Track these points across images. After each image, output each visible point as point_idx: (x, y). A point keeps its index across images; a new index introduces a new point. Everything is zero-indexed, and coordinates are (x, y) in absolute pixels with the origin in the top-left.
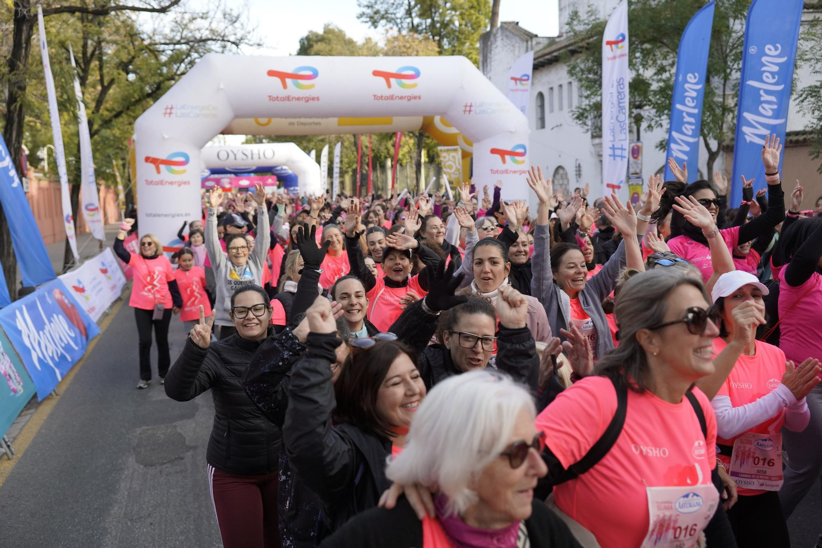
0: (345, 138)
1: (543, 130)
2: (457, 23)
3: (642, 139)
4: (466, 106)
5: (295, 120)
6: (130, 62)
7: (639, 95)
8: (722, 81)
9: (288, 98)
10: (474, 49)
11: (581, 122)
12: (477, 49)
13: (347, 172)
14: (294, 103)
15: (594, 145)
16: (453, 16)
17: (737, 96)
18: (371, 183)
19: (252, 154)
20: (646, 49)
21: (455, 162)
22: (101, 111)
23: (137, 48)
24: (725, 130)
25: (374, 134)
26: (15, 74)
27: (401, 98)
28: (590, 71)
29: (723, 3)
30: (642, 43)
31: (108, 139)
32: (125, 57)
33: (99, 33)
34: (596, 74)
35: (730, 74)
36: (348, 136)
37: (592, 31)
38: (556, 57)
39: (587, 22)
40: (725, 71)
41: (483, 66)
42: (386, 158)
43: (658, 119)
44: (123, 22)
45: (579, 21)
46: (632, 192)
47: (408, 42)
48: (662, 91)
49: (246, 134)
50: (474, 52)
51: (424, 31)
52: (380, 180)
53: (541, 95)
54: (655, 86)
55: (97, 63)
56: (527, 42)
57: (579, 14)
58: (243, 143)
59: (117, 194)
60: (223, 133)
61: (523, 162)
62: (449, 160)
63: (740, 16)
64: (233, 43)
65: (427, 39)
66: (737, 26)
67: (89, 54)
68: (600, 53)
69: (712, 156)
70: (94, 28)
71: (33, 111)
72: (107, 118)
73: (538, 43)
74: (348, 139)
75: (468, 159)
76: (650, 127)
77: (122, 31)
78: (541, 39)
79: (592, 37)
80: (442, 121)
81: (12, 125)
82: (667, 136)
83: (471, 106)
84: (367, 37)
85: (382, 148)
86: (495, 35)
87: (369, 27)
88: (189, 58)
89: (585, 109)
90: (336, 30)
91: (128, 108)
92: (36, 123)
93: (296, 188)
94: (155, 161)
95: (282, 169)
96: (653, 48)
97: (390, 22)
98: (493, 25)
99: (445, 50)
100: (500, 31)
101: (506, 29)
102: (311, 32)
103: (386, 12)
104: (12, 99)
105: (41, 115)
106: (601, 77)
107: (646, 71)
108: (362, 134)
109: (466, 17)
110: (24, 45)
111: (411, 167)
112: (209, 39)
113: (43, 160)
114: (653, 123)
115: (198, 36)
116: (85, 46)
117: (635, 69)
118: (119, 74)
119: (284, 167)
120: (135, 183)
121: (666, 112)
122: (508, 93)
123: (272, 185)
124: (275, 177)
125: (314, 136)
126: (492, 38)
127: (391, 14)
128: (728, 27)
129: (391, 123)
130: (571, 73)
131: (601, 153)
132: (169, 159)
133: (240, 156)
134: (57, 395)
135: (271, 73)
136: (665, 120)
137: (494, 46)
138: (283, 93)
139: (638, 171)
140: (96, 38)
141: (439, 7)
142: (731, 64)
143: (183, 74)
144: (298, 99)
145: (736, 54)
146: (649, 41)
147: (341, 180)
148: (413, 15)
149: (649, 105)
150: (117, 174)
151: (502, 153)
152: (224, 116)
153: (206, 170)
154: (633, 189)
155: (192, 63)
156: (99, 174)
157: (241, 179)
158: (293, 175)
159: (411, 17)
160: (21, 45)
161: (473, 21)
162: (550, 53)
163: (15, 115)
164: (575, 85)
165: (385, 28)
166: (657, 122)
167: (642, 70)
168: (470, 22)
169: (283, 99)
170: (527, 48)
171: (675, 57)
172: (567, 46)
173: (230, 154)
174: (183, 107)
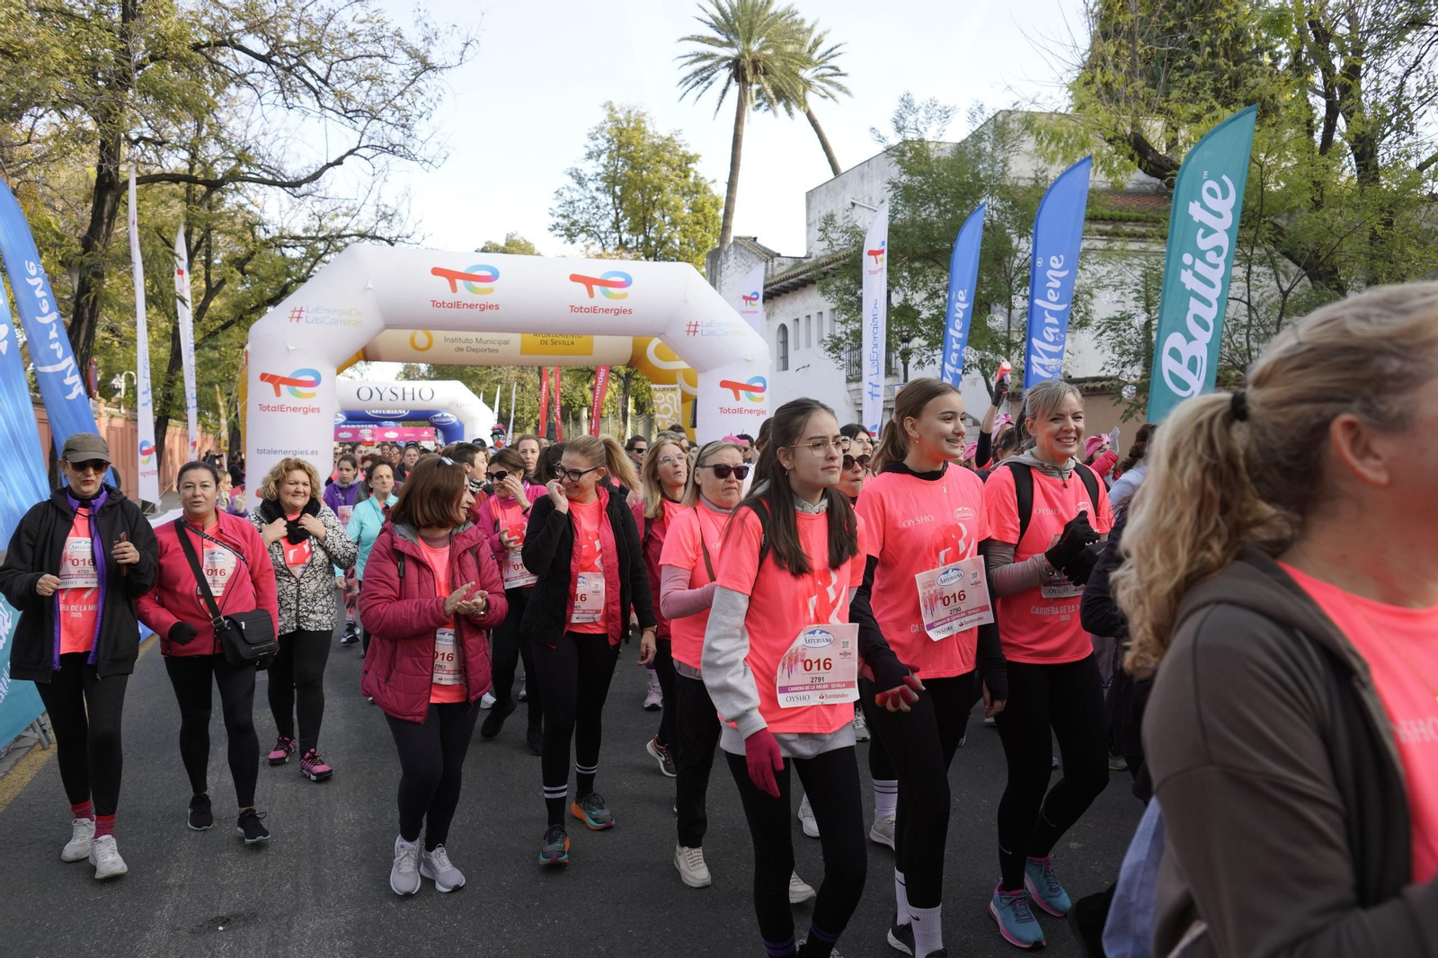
0: (528, 380)
1: (785, 372)
2: (677, 242)
4: (690, 325)
6: (249, 258)
8: (1006, 312)
9: (458, 305)
11: (835, 355)
13: (527, 425)
14: (465, 312)
15: (849, 391)
16: (672, 232)
17: (1026, 326)
20: (914, 269)
21: (672, 405)
22: (204, 319)
23: (258, 242)
25: (568, 372)
26: (90, 256)
27: (606, 311)
28: (847, 291)
29: (1006, 218)
30: (912, 260)
31: (211, 360)
32: (241, 251)
33: (209, 219)
34: (854, 294)
35: (1015, 301)
39: (844, 228)
40: (1009, 298)
42: (581, 407)
43: (930, 353)
48: (934, 320)
51: (635, 250)
53: (783, 328)
54: (925, 314)
55: (204, 258)
56: (767, 261)
61: (762, 399)
62: (665, 401)
63: (1025, 233)
64: (388, 241)
65: (637, 258)
66: (1023, 245)
67: (192, 247)
68: (860, 268)
70: (203, 212)
71: (110, 306)
72: (212, 329)
73: (781, 264)
74: (532, 381)
75: (691, 403)
76: (918, 363)
77: (240, 219)
78: (784, 260)
80: (657, 352)
81: (80, 323)
83: (696, 325)
85: (577, 395)
86: (726, 253)
87: (566, 242)
88: (327, 257)
89: (840, 338)
90: (522, 242)
91: (241, 317)
92: (113, 341)
94: (275, 380)
96: (923, 267)
97: (592, 236)
98: (723, 242)
100: (732, 248)
101: (742, 245)
103: (587, 224)
104: (84, 288)
106: (860, 299)
107: (915, 295)
109: (689, 234)
110: (106, 220)
111: (615, 417)
113: (119, 390)
114: (924, 360)
116: (188, 234)
117: (901, 291)
118: (232, 272)
119: (446, 414)
120: (245, 408)
121: (940, 342)
122: (743, 313)
126: (723, 257)
127: (594, 226)
128: (1010, 246)
129: (591, 354)
130: (824, 293)
131: (859, 401)
132: (293, 377)
133: (387, 395)
135: (437, 272)
136: (938, 354)
137: (725, 266)
138: (450, 297)
140: (204, 227)
141: (655, 219)
142: (1017, 290)
143: (316, 275)
144: (471, 306)
145: (1023, 278)
146: (919, 258)
148: (622, 229)
149: (919, 337)
150: (221, 403)
151: (735, 387)
152: (370, 323)
153: (341, 414)
157: (388, 431)
158: (458, 424)
159: (619, 232)
160: (101, 219)
161: (698, 240)
162: (796, 276)
163: (87, 311)
164: (827, 315)
165: (586, 243)
166: (928, 357)
167: (910, 293)
168: (694, 240)
169: (451, 305)
170: (767, 269)
171: (950, 279)
172: (818, 267)
173: (375, 392)
174: (316, 310)
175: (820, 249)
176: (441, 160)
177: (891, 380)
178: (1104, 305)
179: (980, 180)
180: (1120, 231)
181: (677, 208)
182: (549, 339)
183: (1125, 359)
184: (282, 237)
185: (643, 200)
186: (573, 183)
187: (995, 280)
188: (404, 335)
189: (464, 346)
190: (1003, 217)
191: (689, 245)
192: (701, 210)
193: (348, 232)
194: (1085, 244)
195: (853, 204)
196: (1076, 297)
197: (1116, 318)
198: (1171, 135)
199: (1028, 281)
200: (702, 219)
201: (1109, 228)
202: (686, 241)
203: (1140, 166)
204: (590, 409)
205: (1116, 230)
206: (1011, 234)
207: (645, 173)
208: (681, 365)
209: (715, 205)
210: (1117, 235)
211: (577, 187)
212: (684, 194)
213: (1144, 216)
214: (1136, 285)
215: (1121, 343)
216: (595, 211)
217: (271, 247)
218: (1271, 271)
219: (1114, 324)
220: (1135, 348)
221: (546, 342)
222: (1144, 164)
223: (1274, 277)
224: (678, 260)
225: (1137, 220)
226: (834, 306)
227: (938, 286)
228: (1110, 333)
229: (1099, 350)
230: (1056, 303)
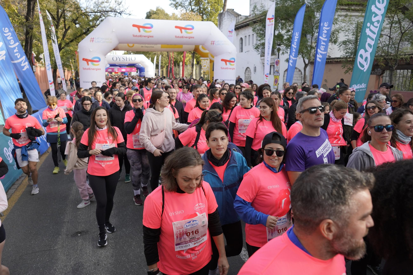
0: (164, 53)
1: (242, 53)
2: (209, 9)
3: (280, 58)
4: (212, 42)
5: (144, 45)
6: (77, 20)
7: (279, 41)
8: (311, 36)
9: (141, 36)
10: (216, 19)
11: (257, 50)
12: (217, 19)
13: (164, 67)
14: (143, 38)
15: (261, 59)
16: (208, 6)
17: (316, 43)
18: (174, 71)
19: (127, 59)
20: (283, 23)
21: (207, 64)
22: (65, 39)
23: (79, 14)
24: (311, 56)
25: (175, 52)
26: (28, 22)
27: (186, 37)
28: (261, 30)
29: (313, 6)
30: (281, 20)
31: (68, 51)
32: (74, 17)
33: (64, 7)
34: (263, 31)
35: (314, 34)
36: (165, 52)
37: (262, 14)
38: (248, 24)
39: (260, 10)
40: (312, 33)
41: (219, 26)
42: (180, 62)
43: (286, 50)
44: (74, 3)
45: (257, 10)
46: (275, 79)
47: (190, 15)
48: (288, 39)
49: (125, 50)
50: (216, 21)
51: (196, 12)
52: (177, 70)
53: (241, 39)
54: (285, 37)
55: (63, 19)
56: (237, 17)
57: (257, 7)
58: (123, 54)
59: (72, 73)
60: (114, 49)
61: (234, 65)
62: (205, 63)
63: (319, 11)
64: (119, 13)
65: (197, 15)
66: (318, 15)
67: (59, 16)
68: (265, 23)
69: (306, 66)
70: (62, 5)
71: (36, 38)
72: (67, 42)
73: (241, 18)
74: (165, 54)
75: (212, 63)
76: (283, 53)
77: (73, 6)
79: (262, 16)
80: (202, 47)
81: (28, 44)
83: (214, 42)
84: (173, 13)
85: (179, 58)
86: (224, 14)
87: (174, 9)
88: (101, 19)
89: (258, 45)
90: (161, 10)
91: (76, 38)
92: (39, 44)
93: (144, 73)
94: (87, 60)
95: (138, 65)
96: (285, 22)
97: (183, 7)
98: (224, 10)
99: (204, 19)
100: (226, 13)
101: (229, 12)
102: (151, 10)
103: (181, 3)
104: (27, 33)
105: (40, 40)
106: (265, 32)
107: (282, 31)
108: (171, 52)
109: (213, 6)
110: (32, 11)
111: (190, 65)
112: (109, 11)
113: (42, 59)
114: (284, 52)
115: (105, 9)
116: (58, 12)
117: (278, 30)
118: (72, 24)
119: (139, 64)
120: (79, 69)
121: (289, 47)
122: (228, 37)
123: (135, 71)
124: (136, 68)
125: (151, 52)
126: (223, 15)
127: (183, 4)
128: (314, 15)
129: (182, 48)
130: (254, 30)
131: (264, 63)
132: (92, 59)
133: (121, 59)
134: (48, 152)
135: (134, 26)
136: (289, 51)
137: (224, 18)
138: (138, 34)
139: (278, 70)
140: (62, 10)
142: (315, 30)
143: (98, 25)
144: (145, 36)
145: (317, 26)
146: (284, 19)
147: (162, 70)
148: (192, 5)
149: (283, 45)
150: (72, 65)
151: (226, 61)
152: (115, 42)
153: (108, 65)
154: (276, 77)
155: (102, 21)
156: (64, 65)
157: (122, 69)
159: (191, 6)
160: (30, 10)
161: (216, 8)
162: (246, 22)
163: (29, 40)
164: (255, 37)
165: (181, 9)
166: (286, 51)
168: (214, 8)
169: (139, 36)
170: (237, 20)
171: (294, 26)
172: (252, 20)
173: (118, 58)
174: (98, 38)
177: (273, 57)
178: (342, 37)
183: (347, 55)
187: (308, 26)
196: (334, 33)
197: (345, 41)
201: (347, 7)
202: (212, 8)
204: (183, 62)
205: (349, 8)
206: (314, 11)
210: (349, 10)
213: (359, 3)
214: (353, 30)
215: (347, 49)
219: (345, 43)
220: (351, 51)
225: (356, 5)
227: (290, 28)
228: (344, 46)
229: (340, 51)
230: (325, 38)
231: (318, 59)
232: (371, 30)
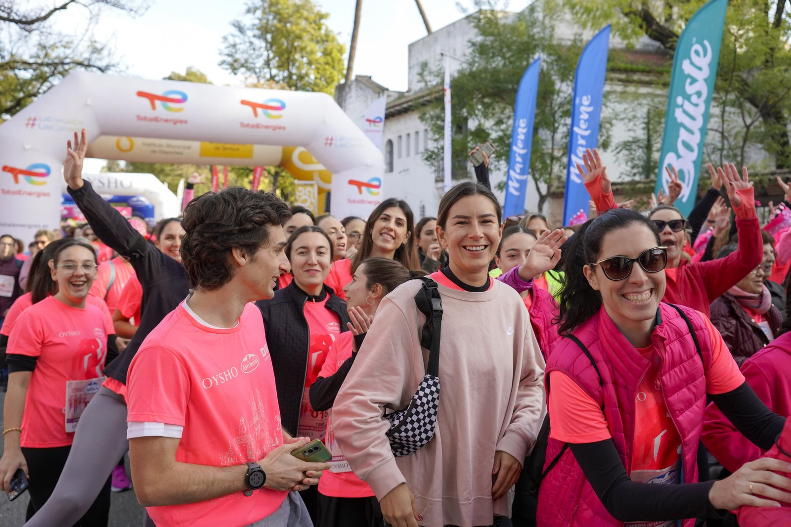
1: (391, 174)
2: (312, 77)
4: (327, 139)
8: (552, 134)
9: (156, 119)
11: (429, 163)
14: (162, 125)
15: (437, 189)
16: (309, 69)
19: (109, 183)
20: (486, 103)
21: (310, 197)
24: (553, 176)
27: (267, 127)
29: (553, 68)
30: (484, 97)
35: (558, 128)
39: (436, 74)
40: (553, 125)
43: (497, 163)
48: (500, 140)
51: (281, 82)
53: (390, 143)
54: (494, 135)
56: (379, 93)
57: (429, 65)
61: (377, 194)
62: (305, 194)
64: (100, 69)
65: (283, 88)
66: (564, 88)
69: (542, 199)
73: (389, 96)
75: (324, 196)
78: (391, 94)
80: (301, 157)
82: (505, 179)
83: (332, 139)
86: (350, 87)
87: (230, 74)
89: (433, 152)
90: (198, 73)
94: (13, 171)
95: (138, 201)
96: (493, 102)
97: (249, 70)
98: (347, 79)
100: (354, 84)
101: (361, 82)
102: (173, 73)
103: (246, 61)
107: (487, 122)
109: (321, 71)
117: (478, 119)
119: (141, 198)
121: (504, 158)
126: (347, 89)
127: (251, 63)
129: (251, 156)
130: (422, 118)
132: (29, 170)
133: (96, 184)
135: (141, 94)
136: (503, 165)
137: (348, 96)
138: (151, 114)
141: (296, 60)
143: (44, 92)
144: (166, 121)
145: (563, 112)
146: (490, 96)
148: (271, 66)
151: (359, 184)
158: (150, 206)
159: (270, 68)
161: (328, 76)
162: (399, 105)
164: (421, 134)
165: (245, 75)
167: (483, 121)
168: (324, 76)
169: (152, 120)
171: (513, 111)
172: (416, 99)
174: (47, 119)
175: (418, 86)
176: (143, 10)
178: (620, 133)
179: (535, 40)
180: (631, 79)
181: (312, 52)
182: (220, 146)
183: (635, 171)
184: (15, 62)
185: (288, 45)
186: (235, 31)
187: (543, 112)
188: (111, 141)
189: (157, 149)
190: (550, 67)
191: (320, 79)
192: (330, 54)
193: (67, 61)
194: (607, 88)
195: (442, 55)
196: (601, 126)
197: (629, 142)
198: (668, 12)
199: (567, 114)
200: (330, 60)
201: (623, 76)
202: (319, 76)
203: (647, 33)
205: (627, 78)
206: (555, 80)
207: (288, 25)
208: (319, 167)
209: (341, 51)
211: (238, 33)
212: (318, 42)
213: (648, 69)
214: (644, 118)
215: (633, 159)
216: (252, 52)
217: (6, 69)
218: (738, 111)
219: (628, 146)
220: (641, 164)
221: (218, 148)
222: (650, 31)
223: (740, 115)
224: (313, 90)
225: (643, 72)
226: (426, 127)
227: (502, 116)
228: (625, 152)
229: (617, 163)
230: (586, 130)
231: (574, 178)
232: (685, 112)
